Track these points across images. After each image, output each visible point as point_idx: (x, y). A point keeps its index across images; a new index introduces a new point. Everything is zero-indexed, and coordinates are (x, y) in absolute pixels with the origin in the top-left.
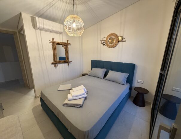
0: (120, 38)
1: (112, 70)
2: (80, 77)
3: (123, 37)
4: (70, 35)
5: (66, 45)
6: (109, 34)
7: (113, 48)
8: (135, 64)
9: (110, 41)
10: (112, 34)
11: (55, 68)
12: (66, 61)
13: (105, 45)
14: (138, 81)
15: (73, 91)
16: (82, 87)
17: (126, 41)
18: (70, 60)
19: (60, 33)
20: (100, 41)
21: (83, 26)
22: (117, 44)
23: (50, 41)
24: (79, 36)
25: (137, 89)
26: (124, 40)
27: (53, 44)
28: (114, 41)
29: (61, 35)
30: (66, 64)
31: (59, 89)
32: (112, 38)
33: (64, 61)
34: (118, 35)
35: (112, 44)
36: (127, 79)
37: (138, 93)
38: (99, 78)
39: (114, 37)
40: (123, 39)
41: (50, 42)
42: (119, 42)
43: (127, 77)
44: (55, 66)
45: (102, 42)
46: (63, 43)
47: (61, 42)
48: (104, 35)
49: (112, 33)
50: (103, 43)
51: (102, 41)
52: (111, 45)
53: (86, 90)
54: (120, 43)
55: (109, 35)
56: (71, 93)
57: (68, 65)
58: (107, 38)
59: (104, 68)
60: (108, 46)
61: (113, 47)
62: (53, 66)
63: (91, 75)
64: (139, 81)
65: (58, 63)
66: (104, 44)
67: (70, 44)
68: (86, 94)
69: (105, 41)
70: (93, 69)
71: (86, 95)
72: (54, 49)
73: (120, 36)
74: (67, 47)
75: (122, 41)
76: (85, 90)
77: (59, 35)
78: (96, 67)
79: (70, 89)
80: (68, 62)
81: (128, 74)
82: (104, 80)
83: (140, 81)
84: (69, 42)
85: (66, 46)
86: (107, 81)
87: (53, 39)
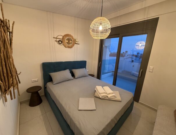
13: (62, 44)
17: (79, 44)
20: (54, 38)
51: (57, 38)
52: (68, 45)
58: (63, 37)
61: (70, 48)
66: (60, 43)
69: (61, 40)
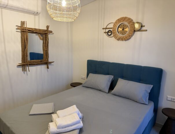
0: (137, 26)
1: (123, 77)
2: (67, 88)
3: (142, 24)
4: (55, 20)
5: (44, 34)
6: (119, 18)
7: (124, 41)
8: (163, 69)
9: (120, 29)
10: (124, 19)
11: (24, 73)
12: (44, 61)
13: (112, 36)
14: (167, 97)
15: (59, 117)
16: (74, 109)
17: (146, 31)
18: (50, 60)
19: (36, 14)
20: (103, 29)
21: (79, 5)
22: (132, 36)
23: (17, 27)
24: (70, 20)
25: (167, 111)
26: (143, 28)
27: (21, 32)
28: (127, 30)
29: (37, 17)
30: (44, 67)
31: (31, 113)
32: (124, 25)
33: (40, 61)
34: (134, 21)
35: (123, 34)
36: (150, 93)
37: (169, 119)
38: (100, 90)
39: (126, 23)
40: (142, 26)
41: (17, 29)
42: (135, 31)
43: (149, 91)
44: (24, 70)
45: (107, 30)
46: (40, 30)
47: (37, 28)
48: (111, 20)
49: (124, 16)
50: (108, 32)
51: (106, 28)
52: (121, 35)
53: (81, 115)
54: (137, 34)
55: (119, 20)
56: (54, 120)
57: (48, 68)
58: (115, 25)
59: (109, 74)
60: (116, 38)
61: (126, 40)
62: (21, 69)
63: (87, 86)
64: (170, 97)
65: (29, 65)
66: (109, 34)
67: (51, 32)
68: (81, 122)
69: (111, 30)
70: (90, 75)
71: (81, 125)
72: (23, 40)
73: (137, 23)
74: (46, 37)
75: (139, 30)
76: (79, 114)
77: (32, 16)
78: (96, 72)
79: (52, 113)
80: (47, 63)
81: (152, 86)
82: (109, 94)
83: (172, 98)
84: (50, 29)
85: (44, 36)
86: (115, 96)
87: (23, 23)
